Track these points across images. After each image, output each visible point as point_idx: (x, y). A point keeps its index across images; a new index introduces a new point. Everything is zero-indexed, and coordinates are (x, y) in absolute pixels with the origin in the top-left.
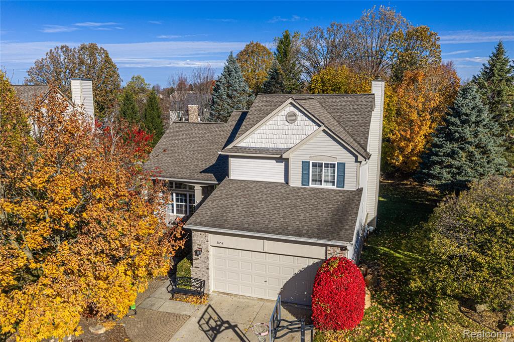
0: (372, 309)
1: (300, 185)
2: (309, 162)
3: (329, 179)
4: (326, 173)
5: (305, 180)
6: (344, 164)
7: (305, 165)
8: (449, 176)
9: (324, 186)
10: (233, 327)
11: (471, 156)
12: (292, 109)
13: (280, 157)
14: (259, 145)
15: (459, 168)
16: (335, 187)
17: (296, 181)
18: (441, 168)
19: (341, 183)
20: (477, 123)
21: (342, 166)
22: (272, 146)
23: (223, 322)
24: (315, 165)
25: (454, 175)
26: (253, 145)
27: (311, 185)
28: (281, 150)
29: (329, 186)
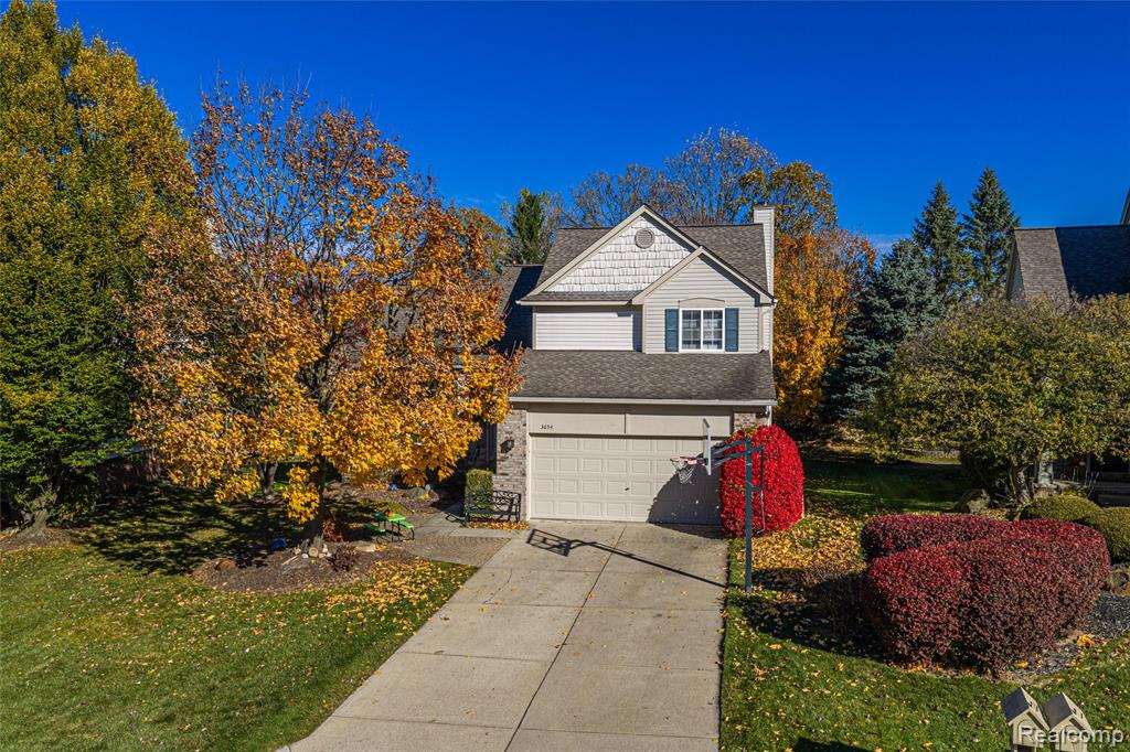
1: (663, 351)
2: (677, 311)
3: (712, 338)
4: (707, 327)
5: (671, 342)
6: (737, 310)
7: (671, 315)
9: (704, 350)
10: (591, 544)
12: (644, 224)
14: (588, 288)
16: (722, 351)
17: (654, 344)
19: (733, 342)
21: (733, 314)
22: (611, 288)
23: (571, 542)
24: (687, 315)
26: (577, 288)
27: (682, 350)
28: (627, 293)
29: (713, 350)
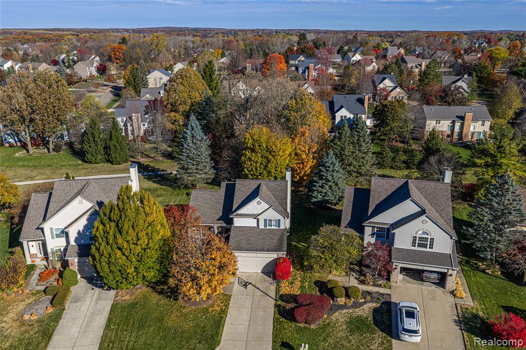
0: (293, 271)
1: (263, 228)
2: (267, 219)
3: (275, 224)
4: (273, 223)
5: (265, 226)
6: (280, 220)
7: (265, 220)
8: (321, 197)
9: (273, 227)
10: (251, 283)
11: (331, 187)
12: (259, 200)
13: (256, 217)
14: (246, 213)
15: (325, 193)
16: (277, 228)
17: (262, 226)
18: (318, 193)
19: (279, 226)
20: (333, 171)
21: (279, 220)
22: (251, 213)
23: (247, 283)
24: (269, 220)
25: (323, 196)
26: (244, 213)
27: (268, 227)
28: (255, 214)
29: (275, 228)
